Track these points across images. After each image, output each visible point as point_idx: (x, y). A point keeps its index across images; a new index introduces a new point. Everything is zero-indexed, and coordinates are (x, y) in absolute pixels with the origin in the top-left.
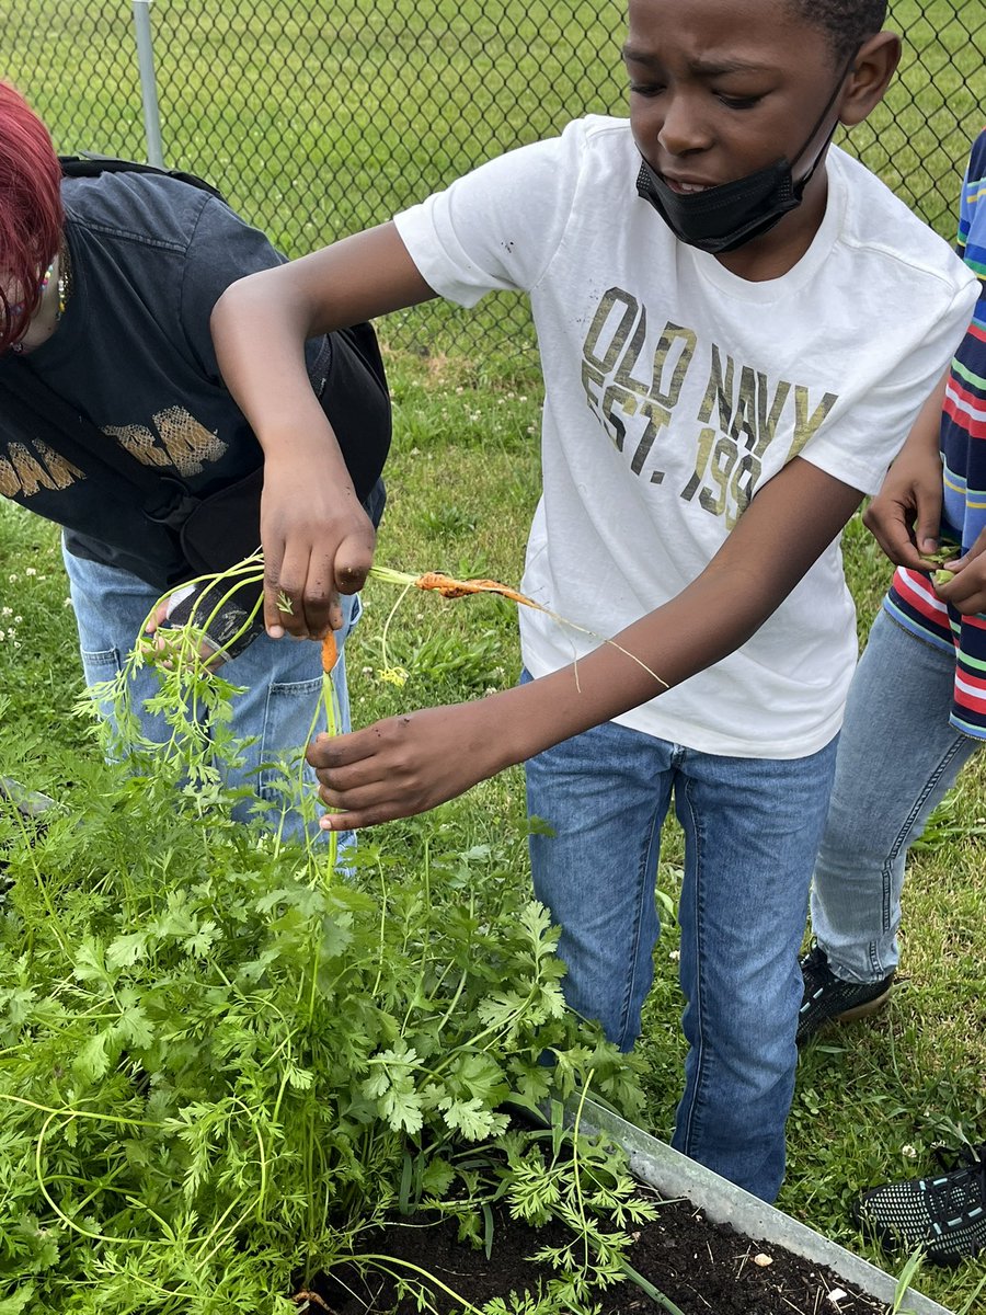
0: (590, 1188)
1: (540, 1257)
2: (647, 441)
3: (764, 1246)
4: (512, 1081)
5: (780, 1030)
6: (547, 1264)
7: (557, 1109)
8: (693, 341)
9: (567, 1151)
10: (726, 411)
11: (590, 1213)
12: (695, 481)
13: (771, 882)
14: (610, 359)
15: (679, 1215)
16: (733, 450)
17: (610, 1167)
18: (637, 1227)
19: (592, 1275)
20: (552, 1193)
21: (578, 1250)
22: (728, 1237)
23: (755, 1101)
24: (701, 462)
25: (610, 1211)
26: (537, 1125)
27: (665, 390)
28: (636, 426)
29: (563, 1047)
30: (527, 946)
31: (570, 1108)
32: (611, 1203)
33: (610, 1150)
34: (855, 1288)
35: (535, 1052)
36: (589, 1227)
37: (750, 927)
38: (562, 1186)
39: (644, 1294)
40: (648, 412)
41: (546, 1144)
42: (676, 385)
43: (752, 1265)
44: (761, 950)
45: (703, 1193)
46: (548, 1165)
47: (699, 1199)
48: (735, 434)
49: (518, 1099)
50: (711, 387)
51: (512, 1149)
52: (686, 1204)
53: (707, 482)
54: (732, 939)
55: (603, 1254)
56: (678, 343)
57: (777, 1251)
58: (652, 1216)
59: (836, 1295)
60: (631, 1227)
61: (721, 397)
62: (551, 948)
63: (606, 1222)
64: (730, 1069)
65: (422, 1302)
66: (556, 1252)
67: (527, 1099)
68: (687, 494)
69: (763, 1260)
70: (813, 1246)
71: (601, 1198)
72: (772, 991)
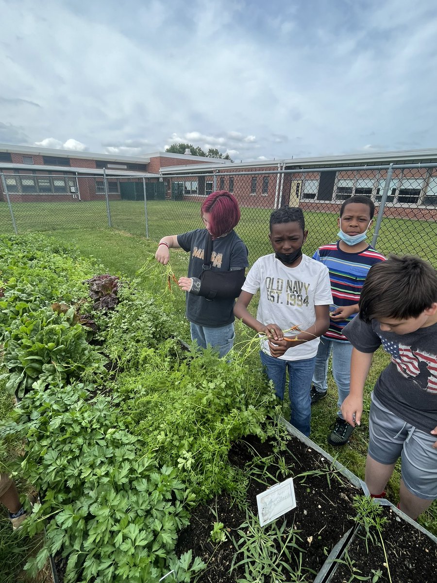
0: (280, 432)
1: (271, 443)
2: (278, 297)
3: (310, 448)
4: (268, 412)
5: (306, 409)
6: (273, 444)
7: (275, 417)
8: (282, 280)
9: (276, 425)
10: (291, 290)
11: (280, 436)
12: (288, 302)
13: (303, 384)
14: (269, 287)
15: (295, 439)
16: (295, 295)
17: (284, 429)
18: (288, 441)
19: (280, 448)
20: (274, 432)
21: (278, 443)
22: (304, 445)
23: (303, 420)
24: (288, 299)
25: (283, 437)
26: (271, 419)
27: (280, 289)
28: (276, 296)
29: (277, 405)
30: (270, 387)
31: (277, 417)
32: (284, 435)
33: (284, 426)
34: (326, 458)
35: (272, 406)
36: (280, 439)
37: (300, 392)
38: (275, 431)
39: (289, 453)
40: (277, 293)
41: (273, 423)
42: (282, 287)
43: (308, 451)
44: (302, 396)
45: (300, 436)
46: (273, 427)
47: (299, 437)
48: (293, 293)
49: (269, 415)
50: (287, 287)
51: (267, 423)
52: (296, 438)
53: (290, 301)
54: (297, 393)
55: (282, 444)
56: (280, 281)
57: (312, 449)
58: (291, 439)
59: (322, 459)
60: (287, 440)
61: (290, 287)
62: (273, 388)
63: (283, 439)
64: (298, 414)
65: (252, 453)
66: (274, 442)
67: (271, 415)
68: (288, 304)
69: (310, 450)
70: (319, 450)
71: (282, 434)
72: (304, 403)
